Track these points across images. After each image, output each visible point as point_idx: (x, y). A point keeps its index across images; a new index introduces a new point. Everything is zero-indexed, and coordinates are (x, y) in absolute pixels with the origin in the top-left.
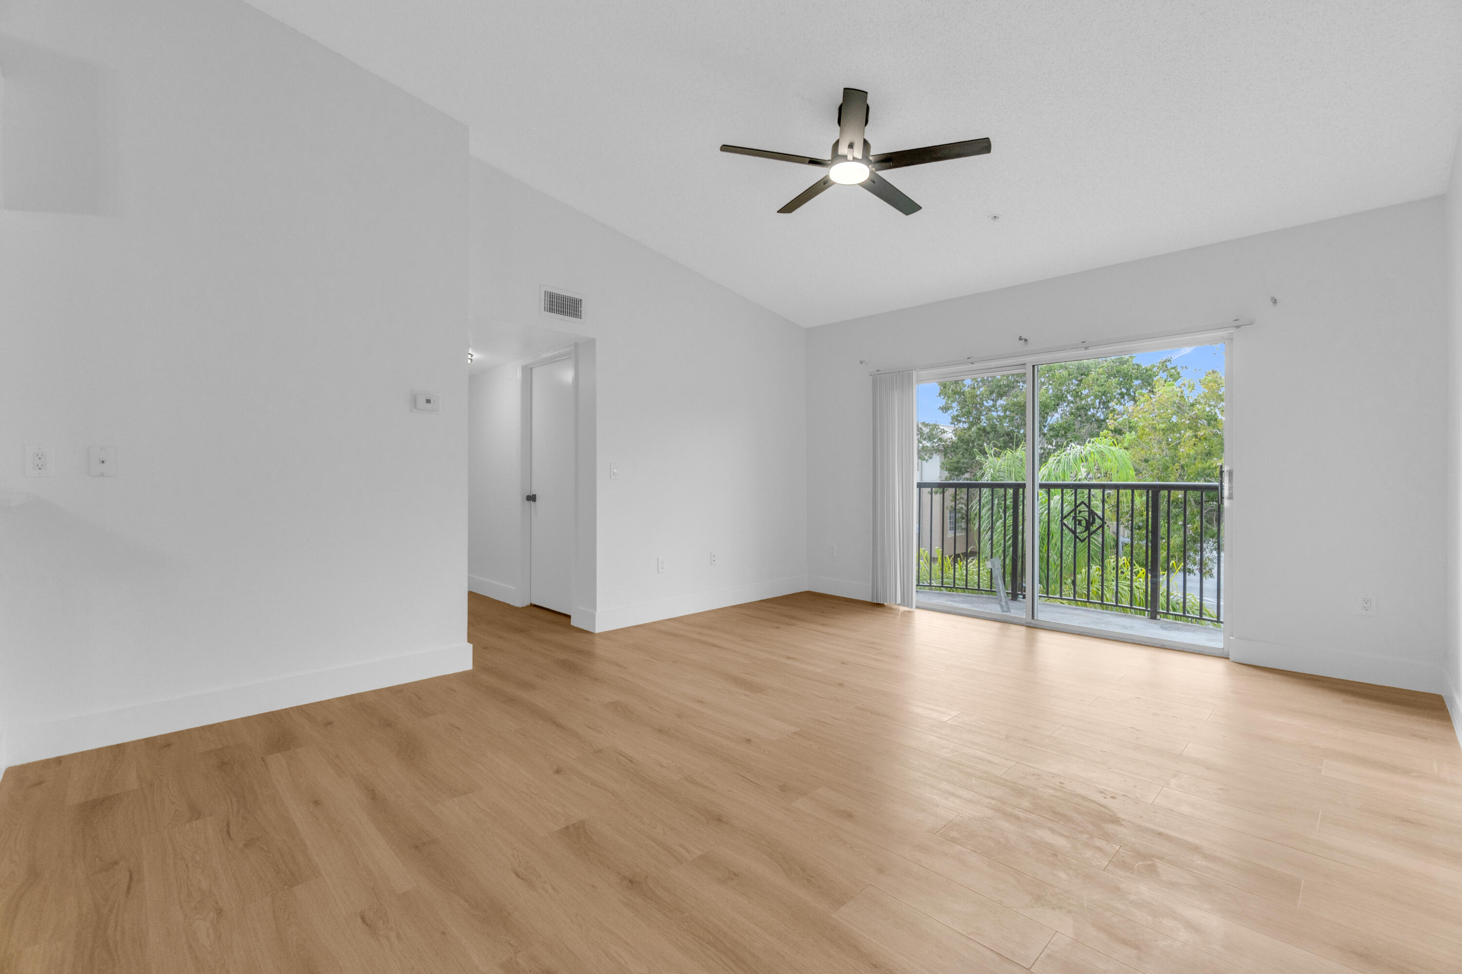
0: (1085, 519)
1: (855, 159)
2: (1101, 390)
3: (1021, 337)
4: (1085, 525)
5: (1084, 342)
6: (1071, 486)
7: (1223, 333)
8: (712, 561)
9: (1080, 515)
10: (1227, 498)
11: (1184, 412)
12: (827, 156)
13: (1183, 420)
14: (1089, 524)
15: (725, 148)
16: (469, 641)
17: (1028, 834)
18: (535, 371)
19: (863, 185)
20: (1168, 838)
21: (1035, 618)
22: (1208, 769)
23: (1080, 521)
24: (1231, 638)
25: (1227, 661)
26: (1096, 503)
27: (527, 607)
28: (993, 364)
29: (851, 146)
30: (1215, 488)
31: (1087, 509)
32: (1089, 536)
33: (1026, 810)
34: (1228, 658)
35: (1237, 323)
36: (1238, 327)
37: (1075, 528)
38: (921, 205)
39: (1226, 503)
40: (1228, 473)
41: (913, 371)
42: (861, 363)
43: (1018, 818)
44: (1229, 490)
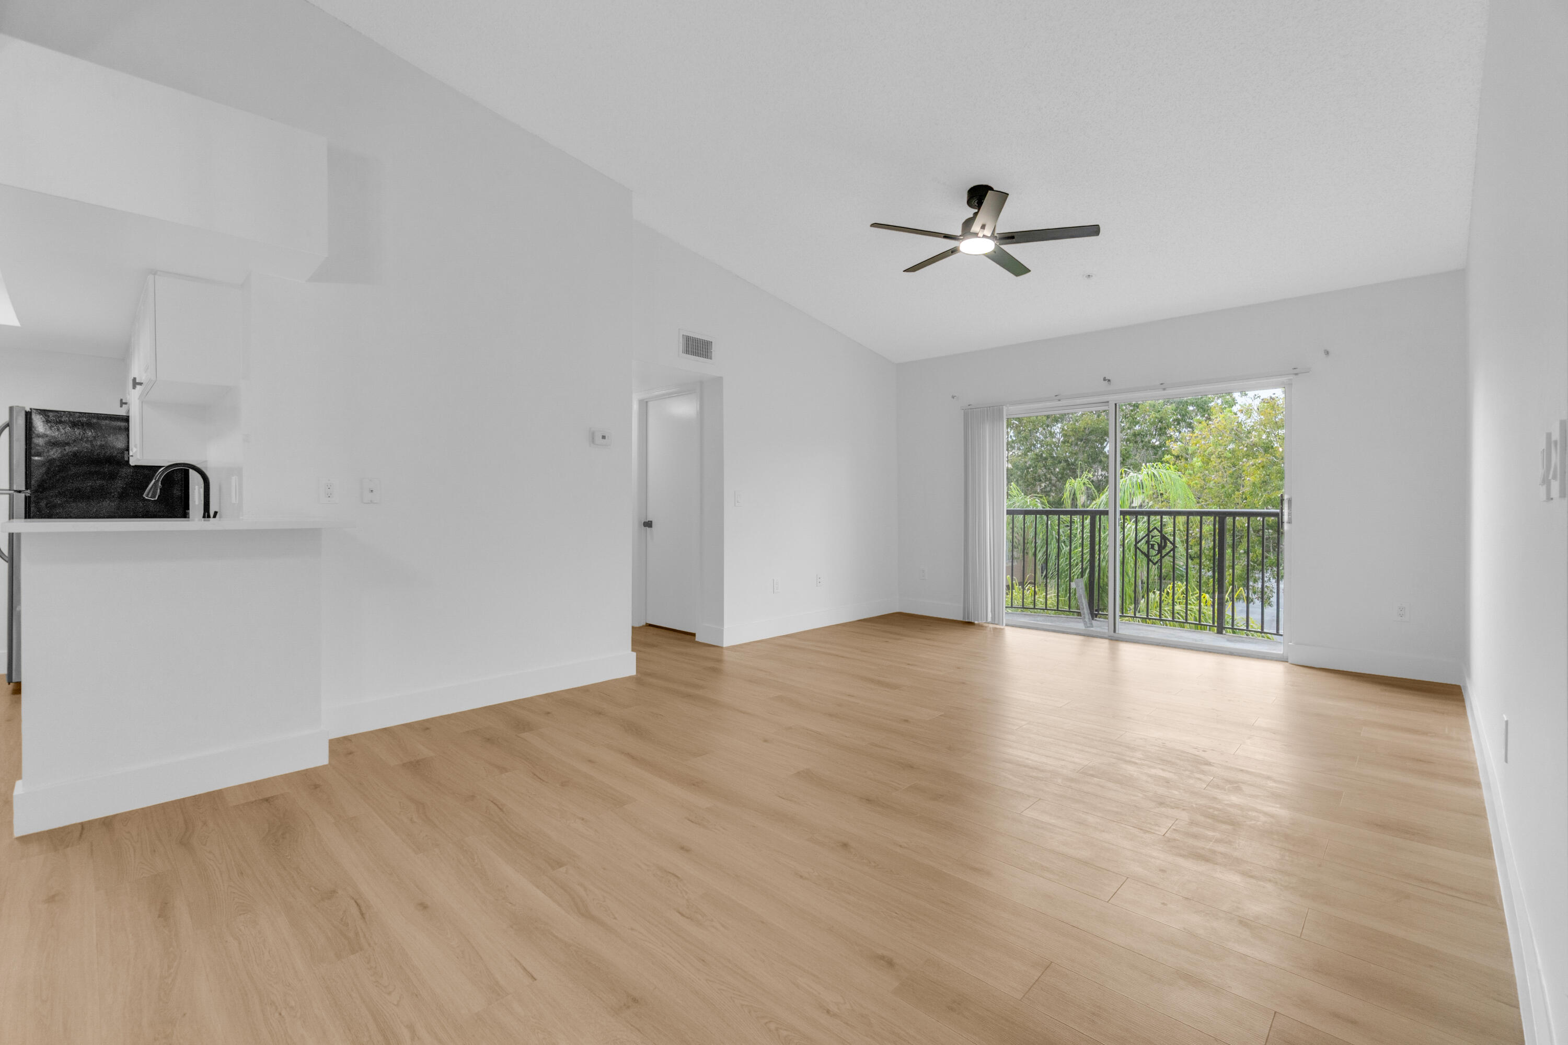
0: (1158, 544)
1: (984, 236)
2: (1158, 416)
3: (1105, 378)
4: (1157, 549)
5: (1162, 384)
6: (1145, 513)
7: (1284, 379)
8: (818, 582)
9: (1153, 540)
10: (1287, 523)
11: (1240, 438)
12: (958, 231)
13: (1241, 448)
14: (1161, 547)
15: (875, 225)
16: (633, 650)
17: (1145, 771)
18: (651, 404)
19: (988, 256)
20: (1248, 772)
21: (1117, 632)
22: (1275, 734)
23: (1153, 545)
24: (1290, 644)
25: (1286, 663)
26: (1169, 529)
27: (643, 626)
28: (1078, 401)
29: (983, 227)
30: (1276, 515)
31: (1159, 534)
32: (1161, 560)
33: (1140, 759)
34: (1287, 662)
35: (1295, 371)
36: (1296, 374)
37: (1148, 551)
38: (1029, 268)
39: (1286, 527)
40: (1287, 501)
41: (1004, 407)
42: (953, 397)
43: (1136, 763)
44: (1289, 516)
